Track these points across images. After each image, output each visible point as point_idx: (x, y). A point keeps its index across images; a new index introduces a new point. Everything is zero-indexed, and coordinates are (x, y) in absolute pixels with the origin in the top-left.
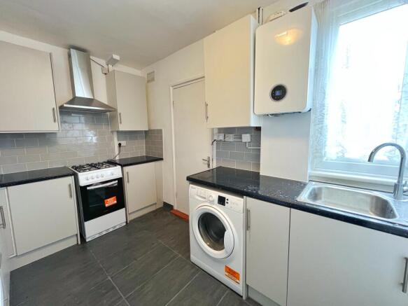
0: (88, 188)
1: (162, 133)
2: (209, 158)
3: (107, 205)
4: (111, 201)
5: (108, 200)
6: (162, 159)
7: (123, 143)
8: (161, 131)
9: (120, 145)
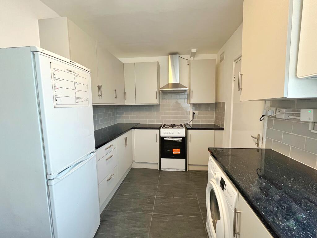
0: (165, 139)
1: (224, 106)
2: (259, 135)
3: (174, 153)
4: (176, 151)
5: (175, 150)
6: (223, 129)
7: (197, 113)
8: (224, 103)
9: (194, 113)
